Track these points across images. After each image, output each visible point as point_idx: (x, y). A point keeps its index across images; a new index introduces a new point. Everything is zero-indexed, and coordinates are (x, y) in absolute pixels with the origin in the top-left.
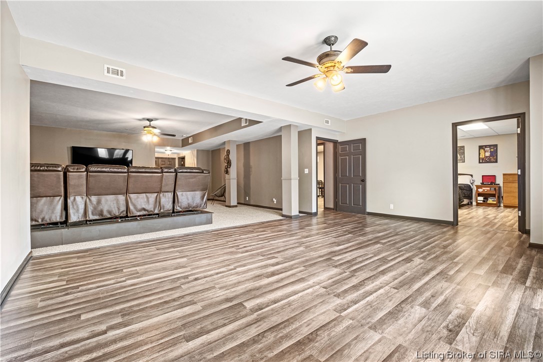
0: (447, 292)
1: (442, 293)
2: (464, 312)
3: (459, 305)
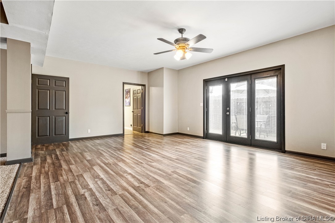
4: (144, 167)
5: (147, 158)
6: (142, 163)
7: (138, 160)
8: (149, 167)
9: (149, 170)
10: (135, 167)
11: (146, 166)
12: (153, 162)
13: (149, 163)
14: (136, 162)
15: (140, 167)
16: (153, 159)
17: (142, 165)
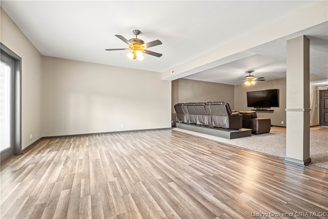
0: (77, 167)
1: (78, 166)
2: (67, 164)
3: (69, 165)
4: (172, 150)
5: (169, 159)
6: (173, 153)
7: (178, 157)
8: (168, 150)
9: (168, 148)
10: (178, 151)
11: (170, 151)
12: (164, 153)
13: (167, 153)
14: (179, 155)
15: (175, 151)
16: (163, 157)
17: (173, 152)
